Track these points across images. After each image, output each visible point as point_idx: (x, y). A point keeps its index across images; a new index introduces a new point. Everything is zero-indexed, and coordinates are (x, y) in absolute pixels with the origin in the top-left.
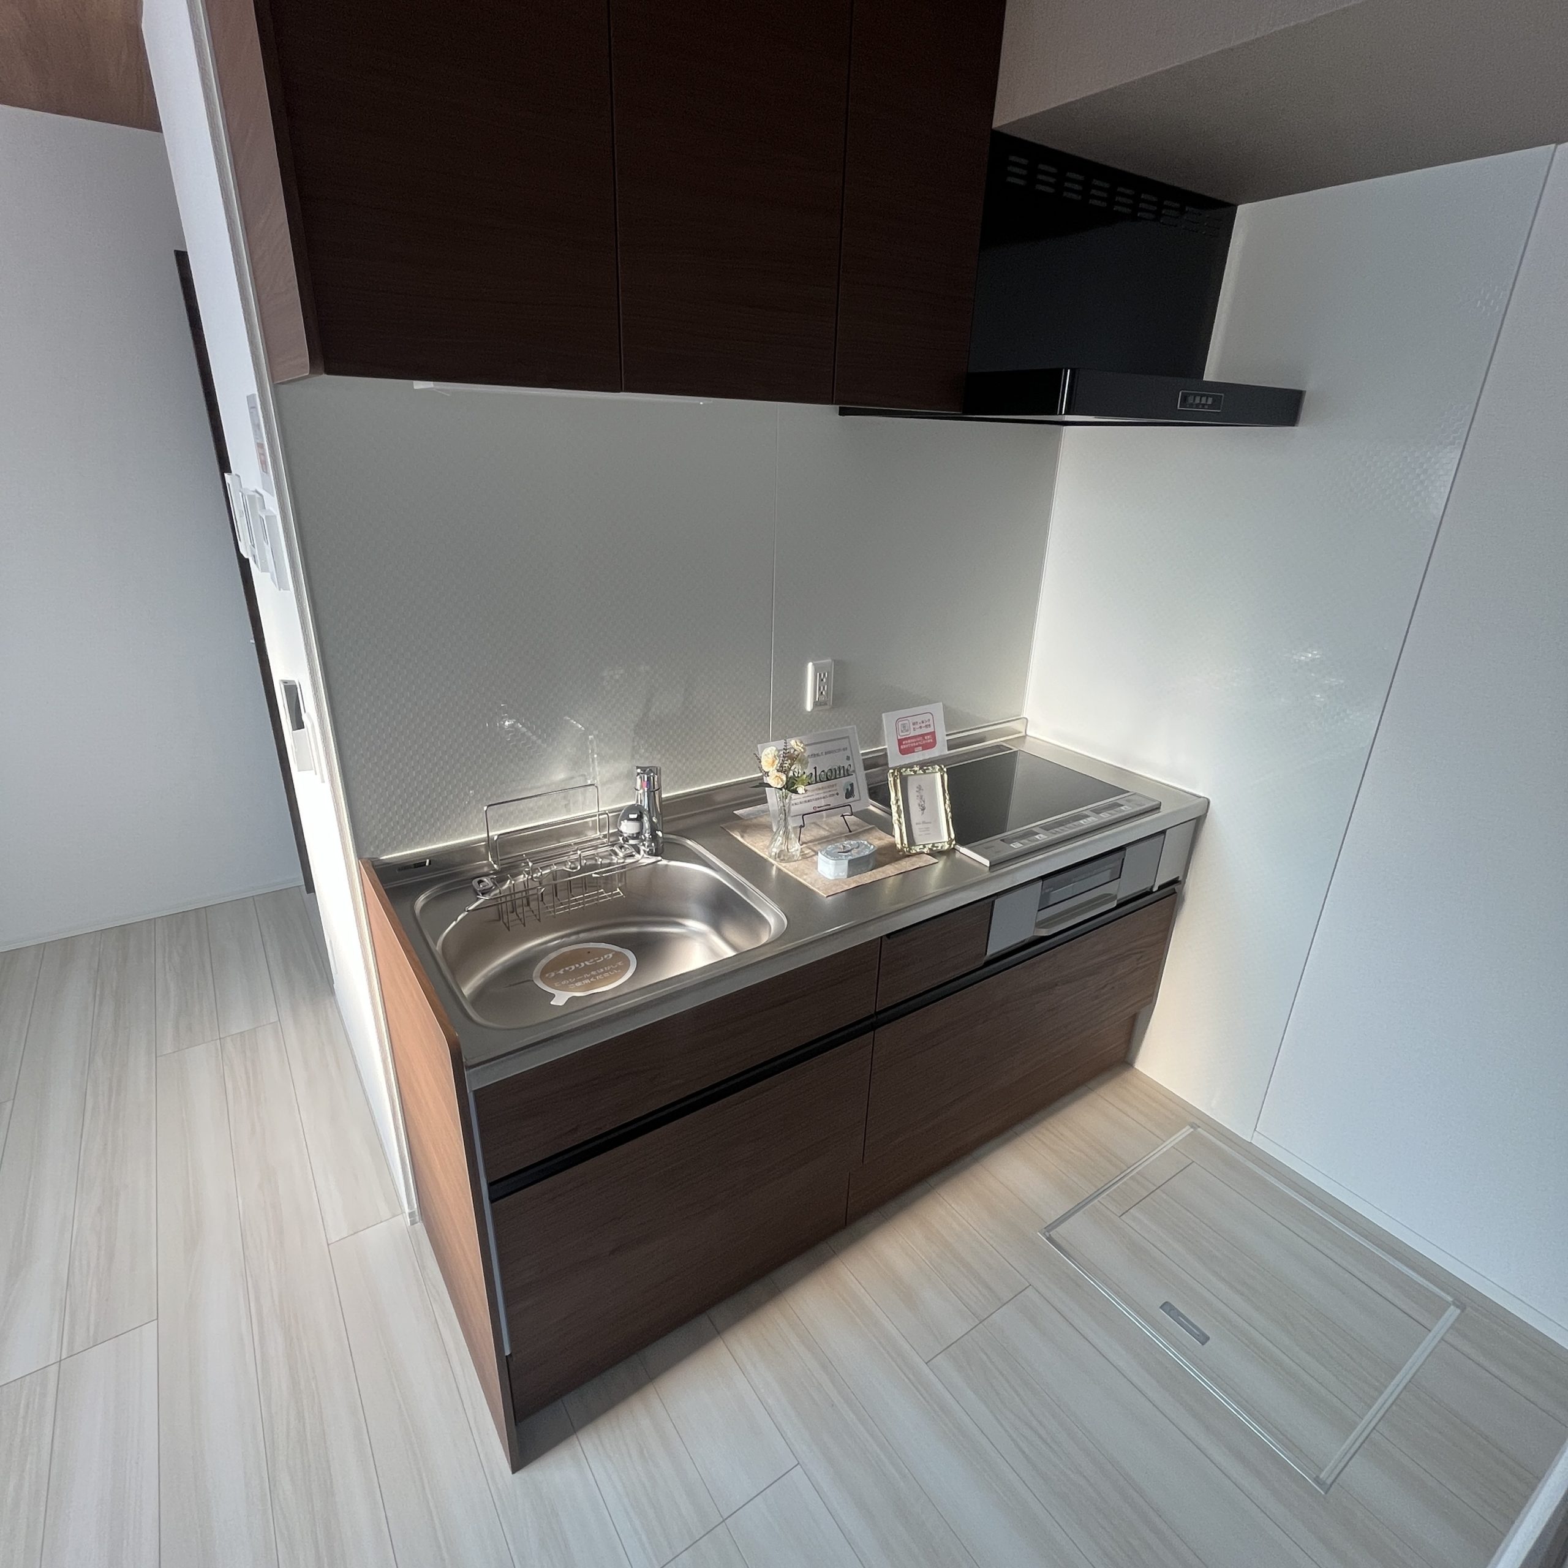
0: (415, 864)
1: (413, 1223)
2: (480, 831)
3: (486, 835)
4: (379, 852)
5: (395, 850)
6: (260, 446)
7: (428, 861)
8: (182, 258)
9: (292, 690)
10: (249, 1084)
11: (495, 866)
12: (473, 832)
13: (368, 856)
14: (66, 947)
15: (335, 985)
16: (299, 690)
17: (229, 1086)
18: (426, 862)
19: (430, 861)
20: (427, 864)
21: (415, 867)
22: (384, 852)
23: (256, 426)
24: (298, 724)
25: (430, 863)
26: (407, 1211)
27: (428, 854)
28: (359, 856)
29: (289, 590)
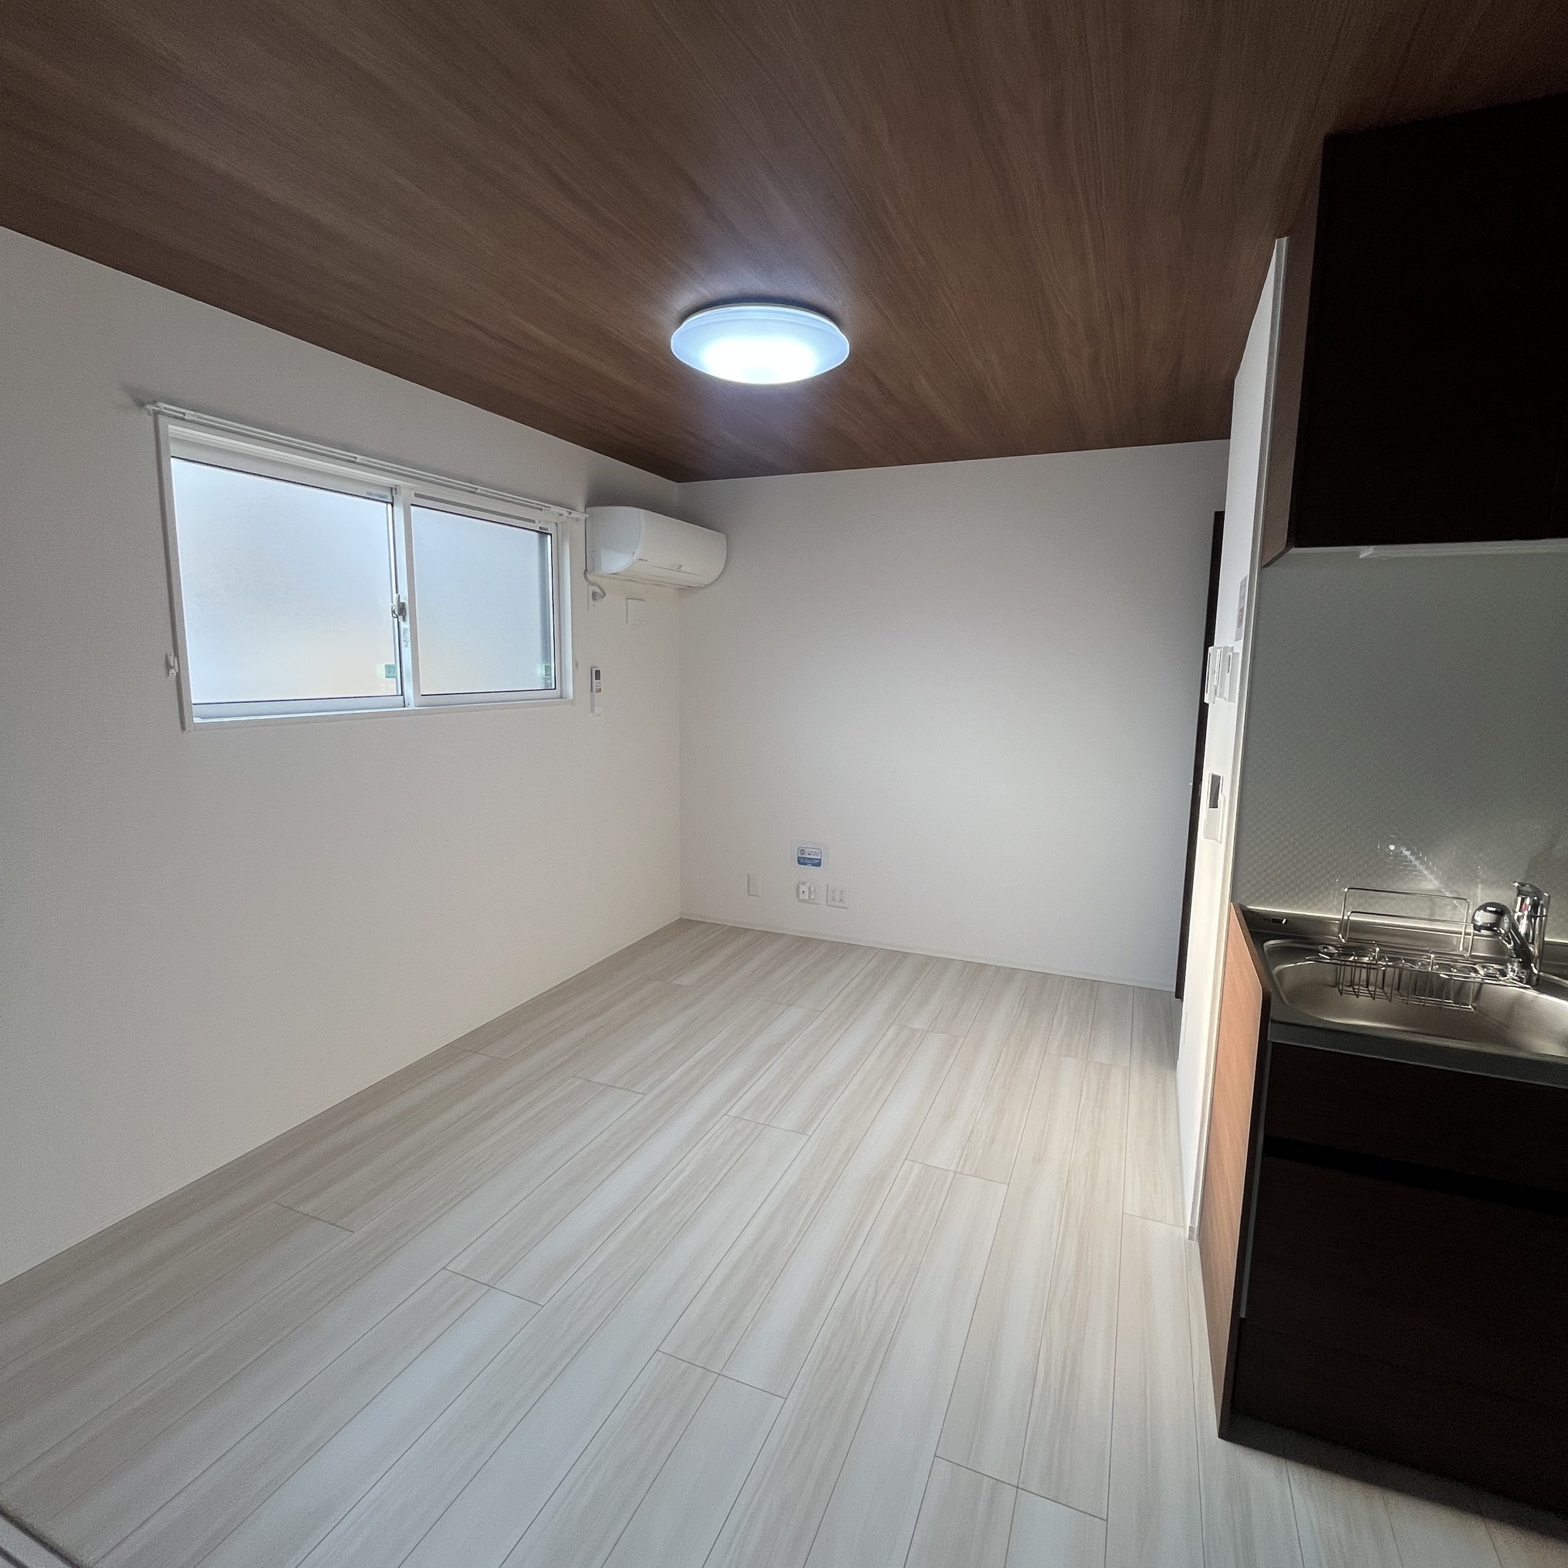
0: (1273, 919)
1: (1191, 1238)
2: (1339, 912)
3: (1341, 917)
4: (1248, 901)
5: (1261, 904)
6: (1241, 610)
7: (1285, 920)
8: (1219, 517)
9: (1216, 781)
10: (1098, 1093)
11: (1343, 940)
12: (1330, 911)
13: (1238, 901)
14: (1010, 974)
15: (1178, 1062)
16: (1221, 780)
17: (1085, 1089)
18: (1283, 920)
19: (1286, 921)
20: (1284, 922)
21: (1273, 922)
22: (1251, 903)
23: (1242, 598)
24: (1214, 804)
25: (1286, 923)
26: (1188, 1224)
27: (1287, 916)
28: (1233, 898)
29: (1234, 702)
